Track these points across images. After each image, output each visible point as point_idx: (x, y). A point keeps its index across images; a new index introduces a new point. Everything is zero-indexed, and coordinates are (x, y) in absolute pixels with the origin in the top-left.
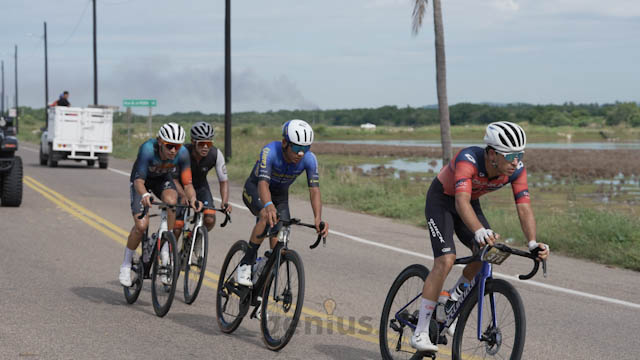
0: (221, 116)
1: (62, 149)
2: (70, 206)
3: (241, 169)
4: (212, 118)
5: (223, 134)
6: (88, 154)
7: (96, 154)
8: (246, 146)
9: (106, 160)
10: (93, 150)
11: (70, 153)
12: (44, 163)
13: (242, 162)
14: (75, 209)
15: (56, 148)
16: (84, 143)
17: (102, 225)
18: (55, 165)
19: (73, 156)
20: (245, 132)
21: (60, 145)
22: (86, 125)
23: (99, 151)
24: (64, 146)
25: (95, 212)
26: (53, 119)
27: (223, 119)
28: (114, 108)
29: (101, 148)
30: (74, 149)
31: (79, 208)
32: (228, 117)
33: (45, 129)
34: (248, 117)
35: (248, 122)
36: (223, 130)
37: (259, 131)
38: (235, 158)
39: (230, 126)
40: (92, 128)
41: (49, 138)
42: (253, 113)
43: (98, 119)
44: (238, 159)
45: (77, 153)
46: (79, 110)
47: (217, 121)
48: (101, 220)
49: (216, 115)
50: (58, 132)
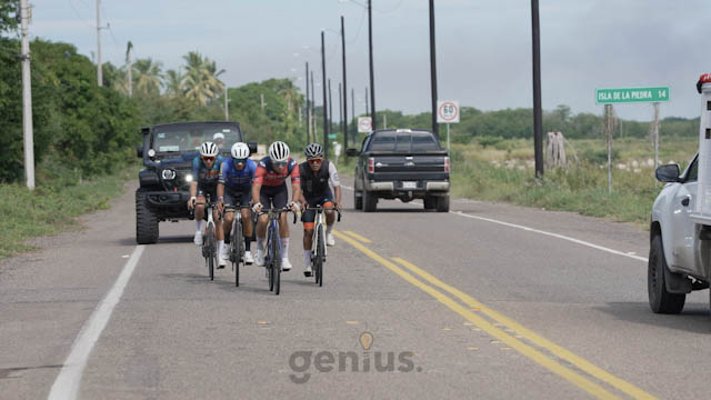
2: (491, 321)
14: (503, 328)
25: (546, 334)
31: (513, 326)
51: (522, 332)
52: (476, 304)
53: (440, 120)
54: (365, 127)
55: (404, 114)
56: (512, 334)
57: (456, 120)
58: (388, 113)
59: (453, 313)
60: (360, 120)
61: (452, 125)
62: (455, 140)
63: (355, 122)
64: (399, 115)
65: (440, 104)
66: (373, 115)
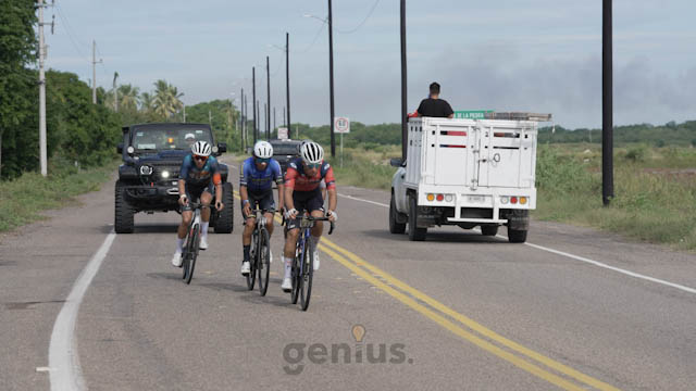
0: (594, 132)
1: (436, 203)
3: (630, 215)
4: (580, 136)
5: (600, 162)
6: (488, 212)
7: (504, 213)
8: (635, 178)
9: (524, 224)
10: (498, 205)
11: (450, 211)
12: (397, 229)
13: (629, 203)
14: (378, 278)
15: (423, 201)
16: (480, 191)
18: (420, 236)
19: (458, 218)
20: (631, 156)
21: (430, 196)
22: (484, 154)
23: (510, 206)
24: (440, 197)
26: (417, 143)
27: (600, 136)
28: (541, 118)
29: (514, 200)
30: (460, 202)
31: (385, 276)
32: (607, 134)
33: (401, 162)
34: (638, 132)
35: (636, 141)
36: (600, 154)
37: (654, 155)
38: (619, 198)
39: (612, 147)
40: (496, 160)
41: (409, 182)
42: (644, 126)
43: (508, 141)
44: (623, 199)
45: (465, 211)
46: (471, 122)
47: (588, 140)
49: (585, 131)
50: (427, 172)
51: (392, 280)
52: (360, 261)
53: (336, 131)
54: (283, 135)
55: (311, 126)
56: (385, 282)
57: (348, 131)
58: (299, 125)
59: (342, 266)
60: (279, 130)
61: (345, 134)
62: (346, 145)
63: (276, 132)
64: (307, 127)
65: (336, 119)
66: (289, 126)
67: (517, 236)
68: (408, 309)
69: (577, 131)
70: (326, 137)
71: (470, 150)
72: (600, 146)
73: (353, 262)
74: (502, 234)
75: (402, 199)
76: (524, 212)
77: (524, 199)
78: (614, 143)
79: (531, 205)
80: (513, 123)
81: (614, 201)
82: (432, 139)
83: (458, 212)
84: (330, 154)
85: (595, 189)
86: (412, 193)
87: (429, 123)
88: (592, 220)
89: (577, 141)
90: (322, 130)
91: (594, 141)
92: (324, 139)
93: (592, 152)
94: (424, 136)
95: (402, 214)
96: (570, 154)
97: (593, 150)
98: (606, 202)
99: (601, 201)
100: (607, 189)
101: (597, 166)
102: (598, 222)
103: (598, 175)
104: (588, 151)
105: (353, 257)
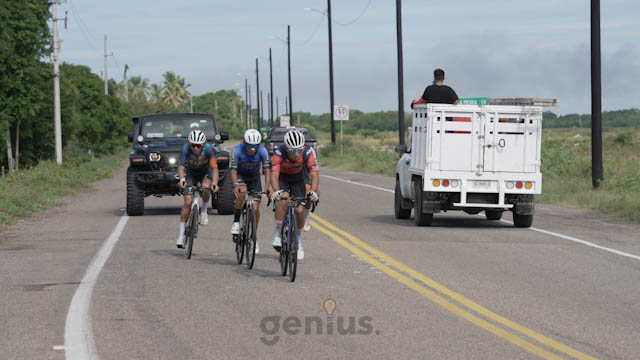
0: (584, 117)
1: (441, 188)
2: (370, 254)
3: (619, 197)
4: (570, 122)
5: (589, 146)
6: (494, 197)
7: (509, 198)
8: (624, 161)
9: (529, 209)
10: (503, 190)
11: (456, 196)
12: (403, 214)
13: (618, 185)
14: (378, 258)
15: (428, 187)
16: (486, 176)
17: (416, 281)
18: (426, 221)
19: (463, 203)
20: (620, 140)
21: (436, 181)
22: (489, 139)
23: (515, 191)
24: (446, 183)
25: (405, 262)
26: (422, 129)
27: (589, 121)
28: (546, 102)
29: (519, 185)
30: (465, 188)
31: (383, 256)
32: (596, 119)
33: (403, 148)
34: (626, 118)
35: (624, 125)
36: (589, 138)
38: (608, 180)
39: (601, 132)
40: (501, 145)
41: (415, 168)
42: (632, 111)
43: (513, 127)
44: (612, 182)
45: (471, 196)
46: (476, 108)
47: (577, 125)
48: (414, 273)
49: (575, 116)
50: (433, 156)
51: (390, 261)
52: (359, 243)
53: (336, 118)
54: (285, 122)
55: (312, 114)
56: (383, 263)
57: (347, 118)
58: (301, 114)
59: (343, 248)
60: (282, 118)
61: (344, 122)
62: (346, 132)
63: (278, 120)
64: (308, 114)
65: (336, 107)
66: (291, 115)
67: (522, 221)
68: (406, 288)
69: (568, 117)
70: (327, 125)
71: (476, 136)
72: (590, 130)
73: (353, 244)
74: (507, 219)
75: (407, 185)
76: (530, 197)
77: (529, 184)
78: (603, 127)
79: (536, 190)
80: (518, 109)
81: (602, 183)
82: (437, 125)
83: (463, 197)
84: (330, 141)
85: (585, 172)
86: (418, 179)
87: (433, 109)
88: (582, 201)
89: (567, 126)
90: (322, 118)
91: (584, 126)
92: (324, 126)
93: (581, 137)
94: (429, 123)
95: (407, 200)
96: (561, 138)
97: (583, 134)
98: (595, 185)
99: (591, 183)
100: (596, 172)
101: (586, 150)
102: (588, 203)
103: (588, 159)
104: (578, 135)
105: (353, 239)
